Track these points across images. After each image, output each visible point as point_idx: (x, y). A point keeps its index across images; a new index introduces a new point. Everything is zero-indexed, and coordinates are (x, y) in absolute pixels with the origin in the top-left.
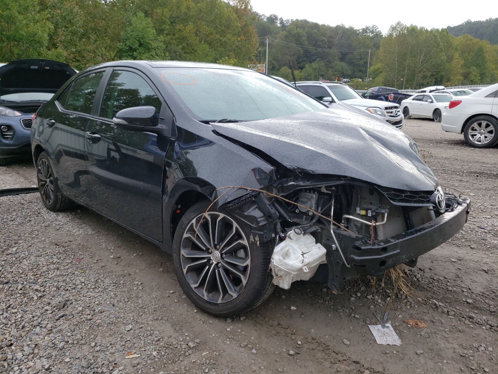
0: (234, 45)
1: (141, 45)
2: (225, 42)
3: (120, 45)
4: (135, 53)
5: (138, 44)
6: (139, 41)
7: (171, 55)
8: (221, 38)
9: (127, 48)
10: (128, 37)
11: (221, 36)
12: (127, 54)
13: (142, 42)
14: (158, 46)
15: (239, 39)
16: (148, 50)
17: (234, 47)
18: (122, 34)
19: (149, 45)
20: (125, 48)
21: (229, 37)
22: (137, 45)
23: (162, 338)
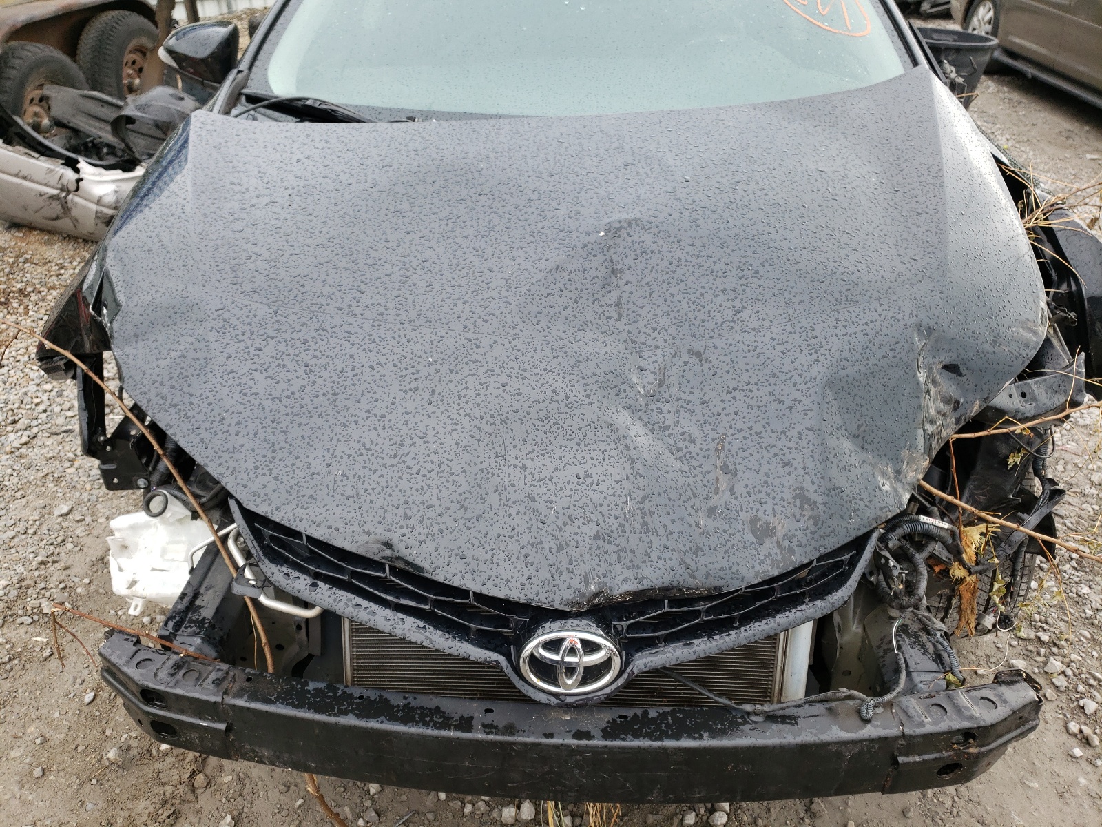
23: (54, 562)
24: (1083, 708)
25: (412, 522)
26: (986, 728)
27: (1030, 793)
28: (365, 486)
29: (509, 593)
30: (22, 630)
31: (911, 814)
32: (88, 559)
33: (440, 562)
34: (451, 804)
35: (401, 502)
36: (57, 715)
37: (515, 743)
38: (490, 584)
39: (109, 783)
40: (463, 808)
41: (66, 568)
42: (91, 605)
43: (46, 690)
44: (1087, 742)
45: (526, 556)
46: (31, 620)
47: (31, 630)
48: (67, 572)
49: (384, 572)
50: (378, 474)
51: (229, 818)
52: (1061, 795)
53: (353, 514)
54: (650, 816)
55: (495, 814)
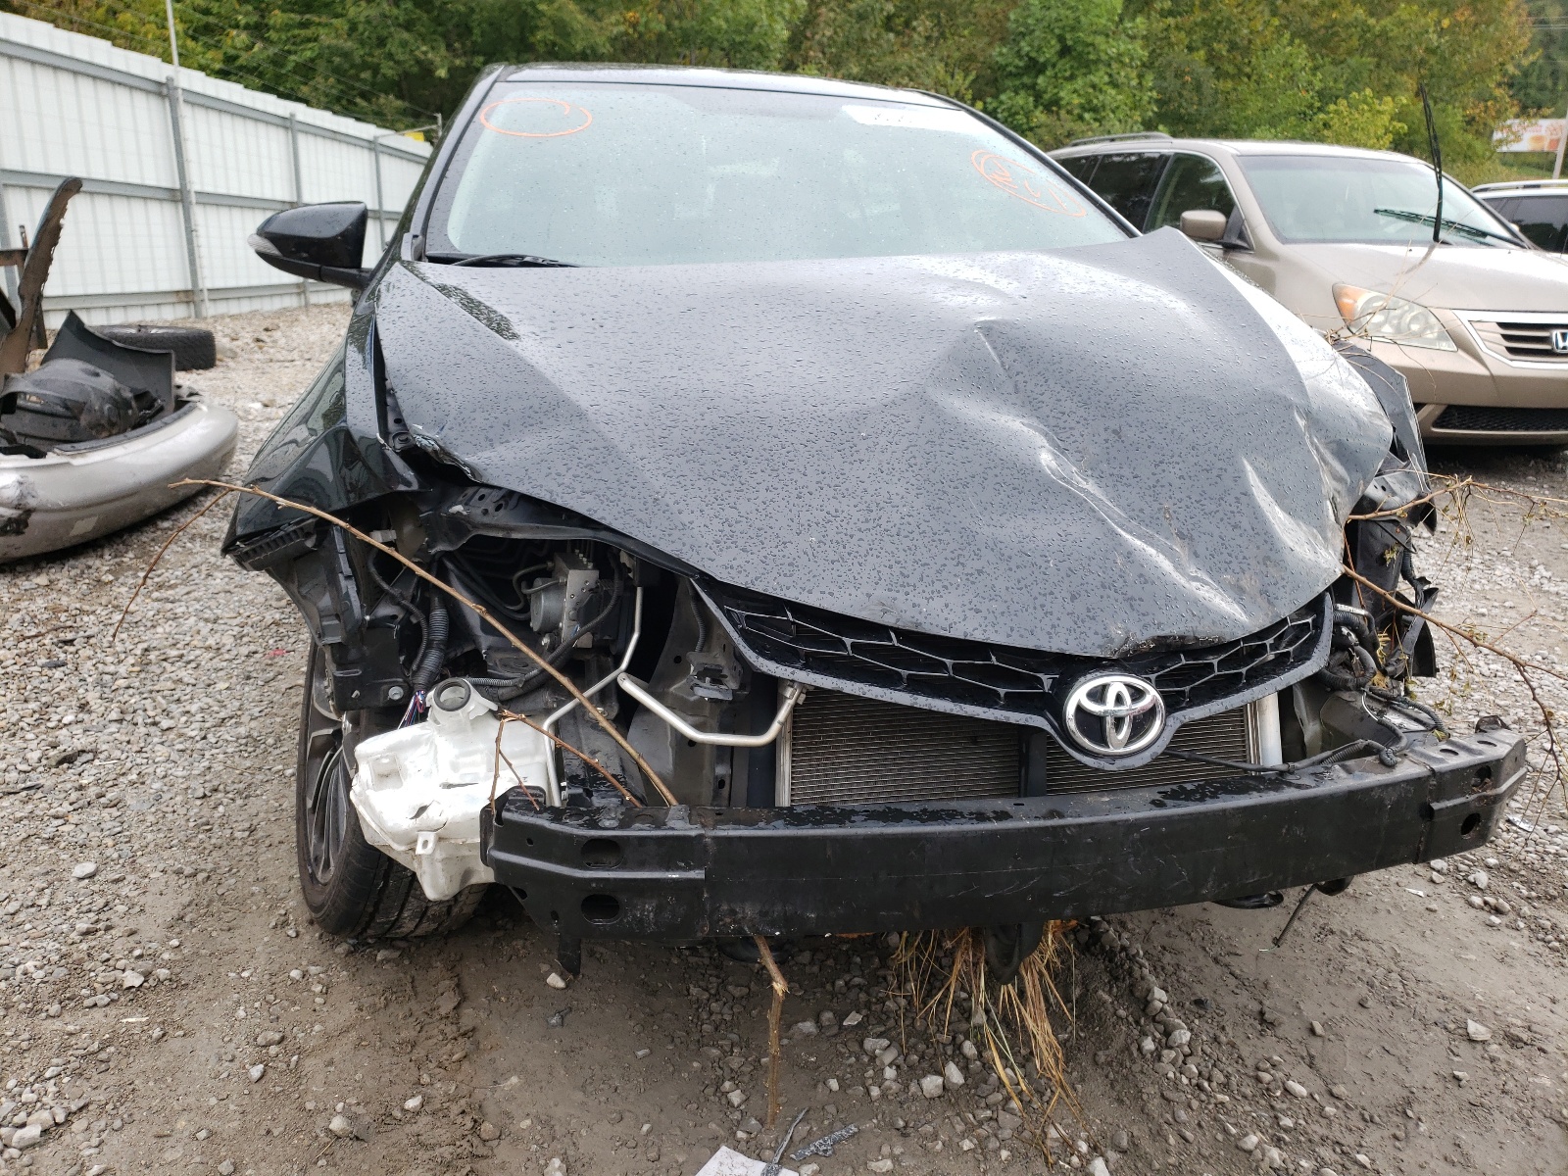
0: (1420, 44)
1: (1065, 51)
2: (1384, 33)
3: (1001, 54)
4: (1041, 80)
5: (1058, 47)
6: (1061, 39)
7: (1165, 84)
8: (1372, 21)
9: (1021, 64)
10: (1026, 25)
11: (1372, 14)
12: (1017, 83)
13: (1070, 43)
14: (1120, 55)
15: (1446, 23)
16: (1087, 66)
17: (1420, 53)
18: (1012, 17)
19: (1091, 49)
20: (1017, 61)
21: (1405, 16)
22: (1049, 53)
23: (108, 929)
24: (1474, 884)
25: (911, 581)
26: (1498, 761)
27: (1472, 965)
28: (848, 550)
29: (1039, 643)
30: (97, 1014)
31: (1370, 1003)
32: (159, 921)
33: (952, 618)
34: (850, 1091)
35: (892, 562)
36: (213, 1101)
37: (1069, 826)
38: (1015, 634)
39: (346, 1161)
40: (868, 1092)
41: (132, 933)
42: (196, 970)
43: (179, 1075)
44: (1498, 911)
45: (1042, 606)
46: (107, 1000)
47: (113, 1011)
48: (136, 937)
49: (891, 640)
50: (855, 538)
51: (556, 1162)
52: (1502, 961)
53: (844, 578)
54: (1100, 1053)
55: (913, 1088)
